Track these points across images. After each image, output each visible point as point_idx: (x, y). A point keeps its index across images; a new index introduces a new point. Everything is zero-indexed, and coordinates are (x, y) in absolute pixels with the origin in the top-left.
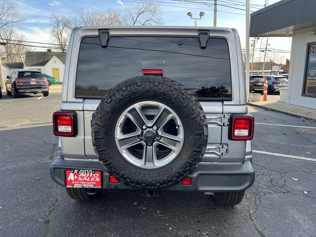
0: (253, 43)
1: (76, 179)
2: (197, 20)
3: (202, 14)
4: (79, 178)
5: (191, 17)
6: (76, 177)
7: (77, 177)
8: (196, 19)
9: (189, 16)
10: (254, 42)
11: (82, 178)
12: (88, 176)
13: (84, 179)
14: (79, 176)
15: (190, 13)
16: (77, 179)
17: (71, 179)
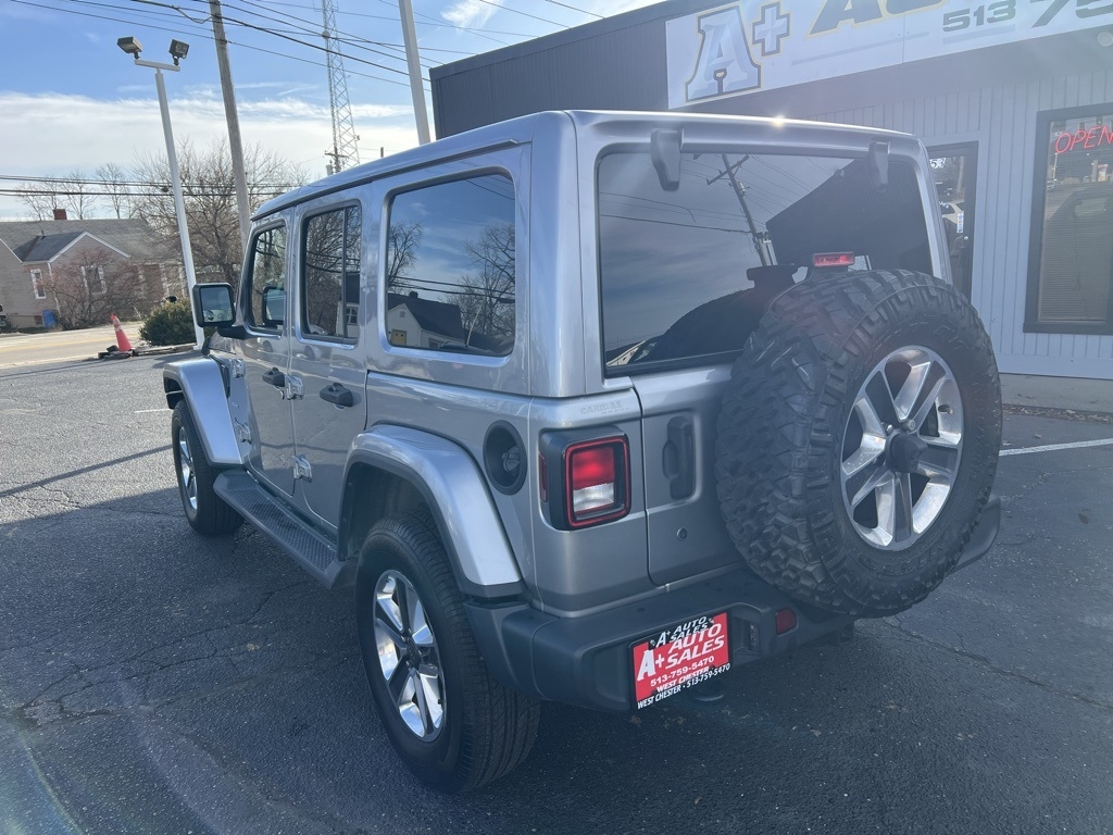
0: (334, 161)
1: (660, 666)
2: (162, 71)
3: (178, 50)
4: (670, 660)
5: (137, 57)
6: (660, 660)
7: (663, 660)
8: (158, 67)
9: (128, 51)
10: (337, 161)
11: (678, 658)
12: (693, 641)
13: (682, 658)
14: (670, 652)
15: (130, 40)
16: (665, 663)
17: (646, 674)
